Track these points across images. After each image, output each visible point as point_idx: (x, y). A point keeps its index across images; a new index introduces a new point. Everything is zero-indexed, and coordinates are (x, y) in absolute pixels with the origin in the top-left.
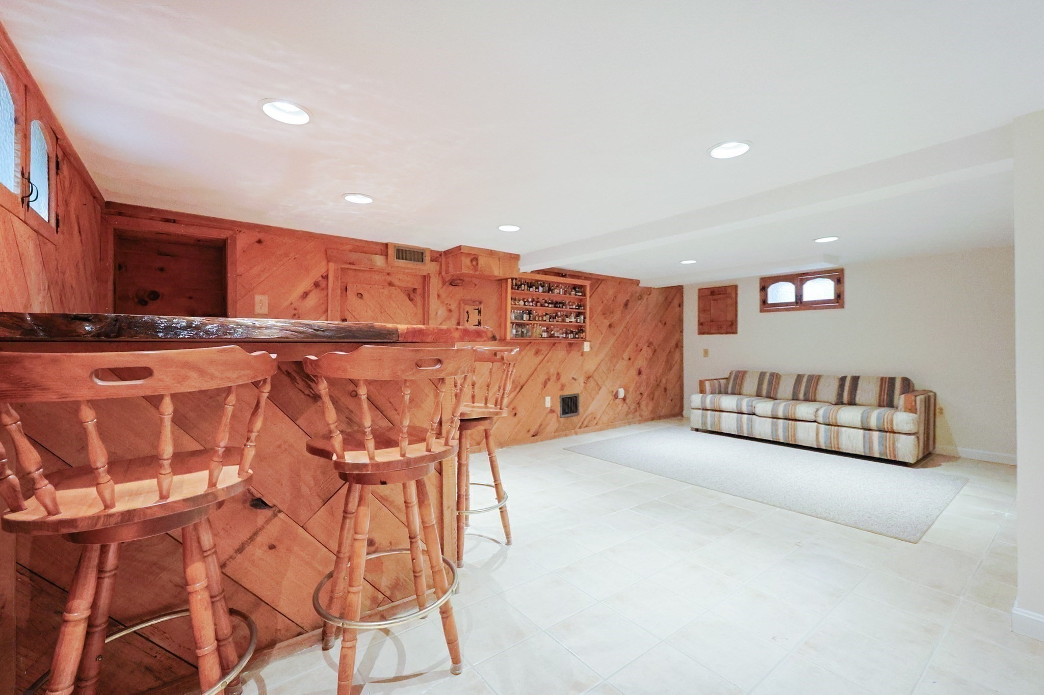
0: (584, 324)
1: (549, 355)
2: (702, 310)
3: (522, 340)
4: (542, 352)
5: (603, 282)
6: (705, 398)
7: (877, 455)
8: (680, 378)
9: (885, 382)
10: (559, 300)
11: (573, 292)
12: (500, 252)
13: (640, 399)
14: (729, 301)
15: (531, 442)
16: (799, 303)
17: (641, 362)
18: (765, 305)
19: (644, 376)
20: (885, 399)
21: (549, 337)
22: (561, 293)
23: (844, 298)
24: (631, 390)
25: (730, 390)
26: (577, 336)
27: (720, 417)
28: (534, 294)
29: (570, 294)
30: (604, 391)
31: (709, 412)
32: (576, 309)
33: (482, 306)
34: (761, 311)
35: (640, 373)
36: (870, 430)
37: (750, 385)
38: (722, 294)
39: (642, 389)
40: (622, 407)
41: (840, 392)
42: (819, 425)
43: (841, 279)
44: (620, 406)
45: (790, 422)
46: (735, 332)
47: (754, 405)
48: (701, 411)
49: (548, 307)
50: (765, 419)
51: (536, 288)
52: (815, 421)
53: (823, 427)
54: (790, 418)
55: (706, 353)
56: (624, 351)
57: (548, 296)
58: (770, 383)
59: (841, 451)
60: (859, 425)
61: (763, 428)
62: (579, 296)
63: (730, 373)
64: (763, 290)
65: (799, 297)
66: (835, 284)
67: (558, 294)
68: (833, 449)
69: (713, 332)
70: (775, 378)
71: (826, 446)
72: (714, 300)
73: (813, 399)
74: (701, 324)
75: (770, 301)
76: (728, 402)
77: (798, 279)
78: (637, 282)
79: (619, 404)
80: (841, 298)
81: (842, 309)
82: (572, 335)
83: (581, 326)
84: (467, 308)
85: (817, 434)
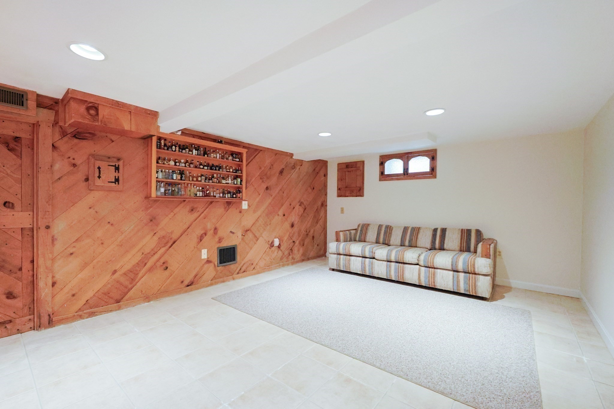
0: (241, 186)
1: (205, 212)
2: (340, 179)
3: (172, 198)
4: (198, 209)
5: (261, 152)
6: (340, 245)
7: (462, 291)
8: (325, 229)
9: (464, 233)
10: (216, 164)
11: (230, 158)
12: (130, 105)
13: (293, 246)
14: (359, 173)
15: (186, 292)
16: (406, 174)
17: (294, 218)
18: (383, 176)
19: (296, 228)
20: (465, 246)
21: (205, 196)
22: (218, 158)
23: (436, 171)
24: (285, 238)
25: (357, 239)
26: (234, 196)
27: (349, 260)
28: (188, 156)
29: (227, 159)
30: (261, 240)
31: (342, 256)
32: (233, 172)
33: (121, 163)
34: (380, 180)
35: (292, 226)
36: (458, 271)
37: (372, 235)
38: (354, 167)
39: (294, 239)
40: (277, 253)
41: (433, 240)
42: (420, 267)
43: (435, 157)
44: (276, 252)
45: (400, 264)
46: (362, 195)
47: (374, 251)
48: (336, 255)
49: (203, 168)
50: (381, 262)
51: (189, 151)
52: (418, 264)
53: (423, 269)
54: (400, 261)
55: (342, 210)
56: (279, 209)
57: (204, 159)
58: (385, 233)
59: (436, 287)
60: (450, 268)
61: (380, 269)
62: (237, 161)
63: (358, 226)
64: (382, 164)
65: (406, 169)
66: (430, 160)
67: (215, 158)
68: (431, 286)
69: (348, 195)
70: (389, 229)
71: (426, 284)
72: (349, 171)
73: (415, 246)
74: (339, 189)
75: (386, 173)
76: (356, 248)
77: (406, 157)
78: (291, 155)
79: (274, 251)
80: (435, 170)
81: (435, 179)
82: (229, 195)
83: (239, 188)
84: (98, 163)
85: (419, 275)
